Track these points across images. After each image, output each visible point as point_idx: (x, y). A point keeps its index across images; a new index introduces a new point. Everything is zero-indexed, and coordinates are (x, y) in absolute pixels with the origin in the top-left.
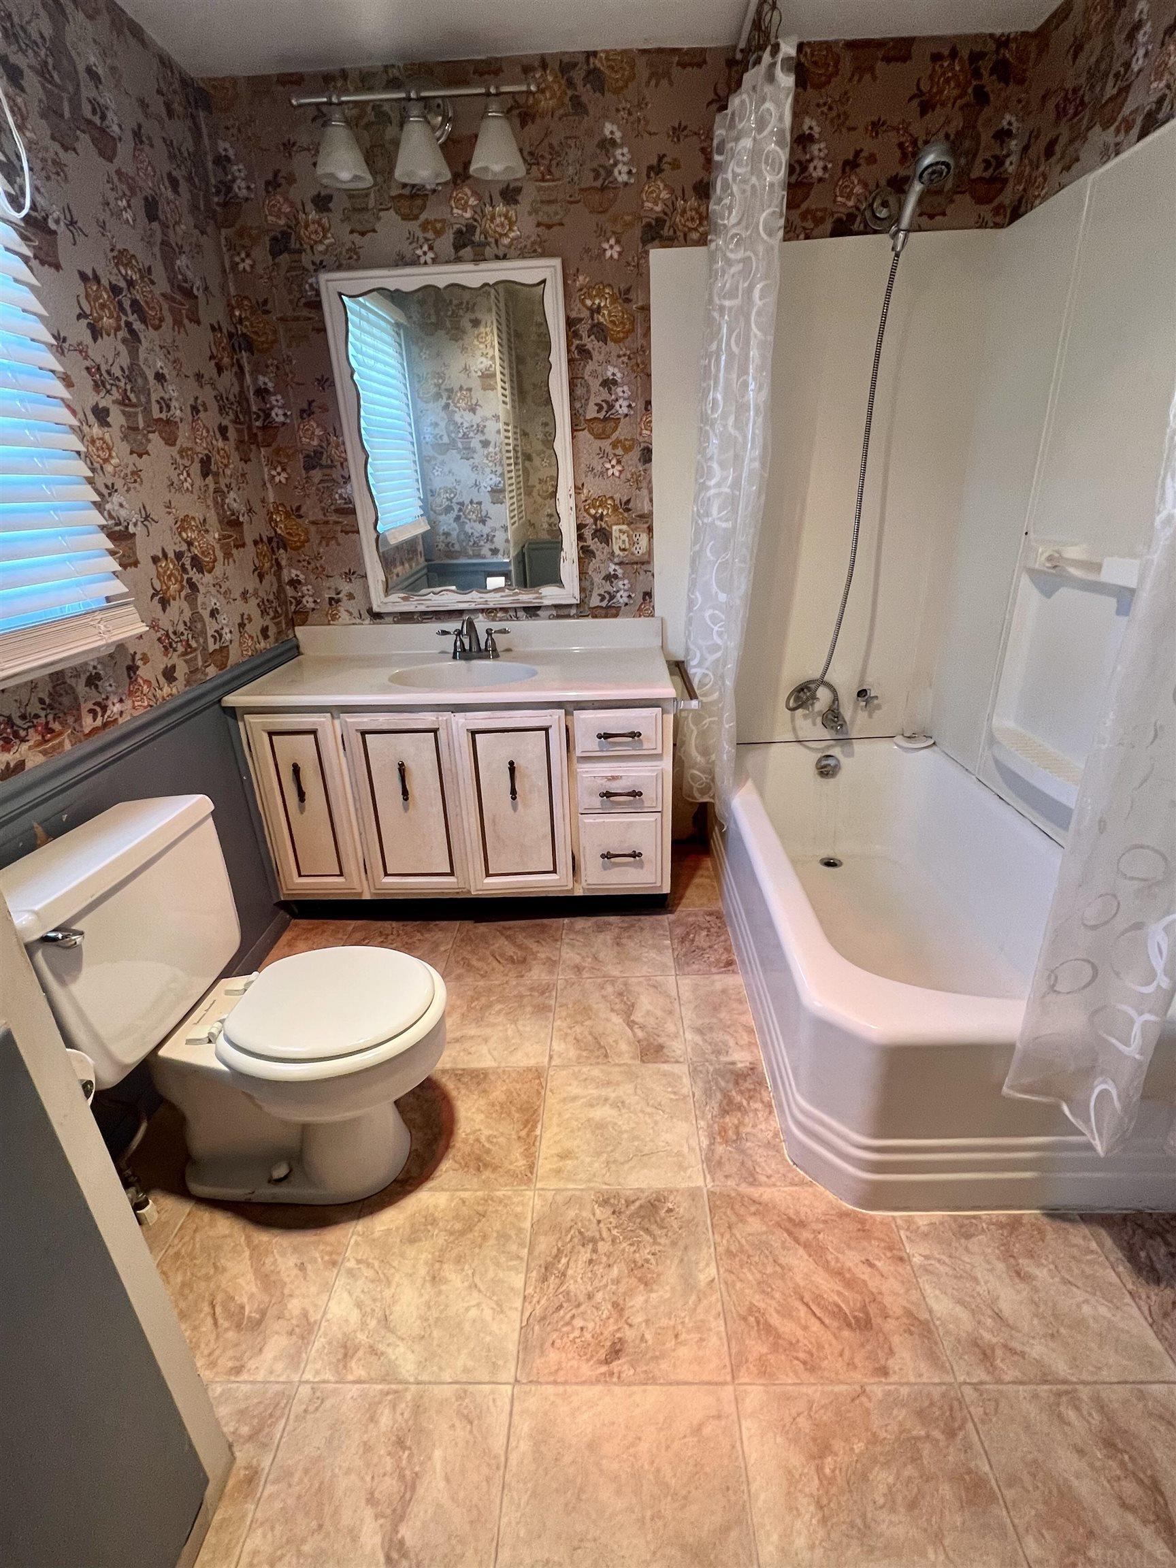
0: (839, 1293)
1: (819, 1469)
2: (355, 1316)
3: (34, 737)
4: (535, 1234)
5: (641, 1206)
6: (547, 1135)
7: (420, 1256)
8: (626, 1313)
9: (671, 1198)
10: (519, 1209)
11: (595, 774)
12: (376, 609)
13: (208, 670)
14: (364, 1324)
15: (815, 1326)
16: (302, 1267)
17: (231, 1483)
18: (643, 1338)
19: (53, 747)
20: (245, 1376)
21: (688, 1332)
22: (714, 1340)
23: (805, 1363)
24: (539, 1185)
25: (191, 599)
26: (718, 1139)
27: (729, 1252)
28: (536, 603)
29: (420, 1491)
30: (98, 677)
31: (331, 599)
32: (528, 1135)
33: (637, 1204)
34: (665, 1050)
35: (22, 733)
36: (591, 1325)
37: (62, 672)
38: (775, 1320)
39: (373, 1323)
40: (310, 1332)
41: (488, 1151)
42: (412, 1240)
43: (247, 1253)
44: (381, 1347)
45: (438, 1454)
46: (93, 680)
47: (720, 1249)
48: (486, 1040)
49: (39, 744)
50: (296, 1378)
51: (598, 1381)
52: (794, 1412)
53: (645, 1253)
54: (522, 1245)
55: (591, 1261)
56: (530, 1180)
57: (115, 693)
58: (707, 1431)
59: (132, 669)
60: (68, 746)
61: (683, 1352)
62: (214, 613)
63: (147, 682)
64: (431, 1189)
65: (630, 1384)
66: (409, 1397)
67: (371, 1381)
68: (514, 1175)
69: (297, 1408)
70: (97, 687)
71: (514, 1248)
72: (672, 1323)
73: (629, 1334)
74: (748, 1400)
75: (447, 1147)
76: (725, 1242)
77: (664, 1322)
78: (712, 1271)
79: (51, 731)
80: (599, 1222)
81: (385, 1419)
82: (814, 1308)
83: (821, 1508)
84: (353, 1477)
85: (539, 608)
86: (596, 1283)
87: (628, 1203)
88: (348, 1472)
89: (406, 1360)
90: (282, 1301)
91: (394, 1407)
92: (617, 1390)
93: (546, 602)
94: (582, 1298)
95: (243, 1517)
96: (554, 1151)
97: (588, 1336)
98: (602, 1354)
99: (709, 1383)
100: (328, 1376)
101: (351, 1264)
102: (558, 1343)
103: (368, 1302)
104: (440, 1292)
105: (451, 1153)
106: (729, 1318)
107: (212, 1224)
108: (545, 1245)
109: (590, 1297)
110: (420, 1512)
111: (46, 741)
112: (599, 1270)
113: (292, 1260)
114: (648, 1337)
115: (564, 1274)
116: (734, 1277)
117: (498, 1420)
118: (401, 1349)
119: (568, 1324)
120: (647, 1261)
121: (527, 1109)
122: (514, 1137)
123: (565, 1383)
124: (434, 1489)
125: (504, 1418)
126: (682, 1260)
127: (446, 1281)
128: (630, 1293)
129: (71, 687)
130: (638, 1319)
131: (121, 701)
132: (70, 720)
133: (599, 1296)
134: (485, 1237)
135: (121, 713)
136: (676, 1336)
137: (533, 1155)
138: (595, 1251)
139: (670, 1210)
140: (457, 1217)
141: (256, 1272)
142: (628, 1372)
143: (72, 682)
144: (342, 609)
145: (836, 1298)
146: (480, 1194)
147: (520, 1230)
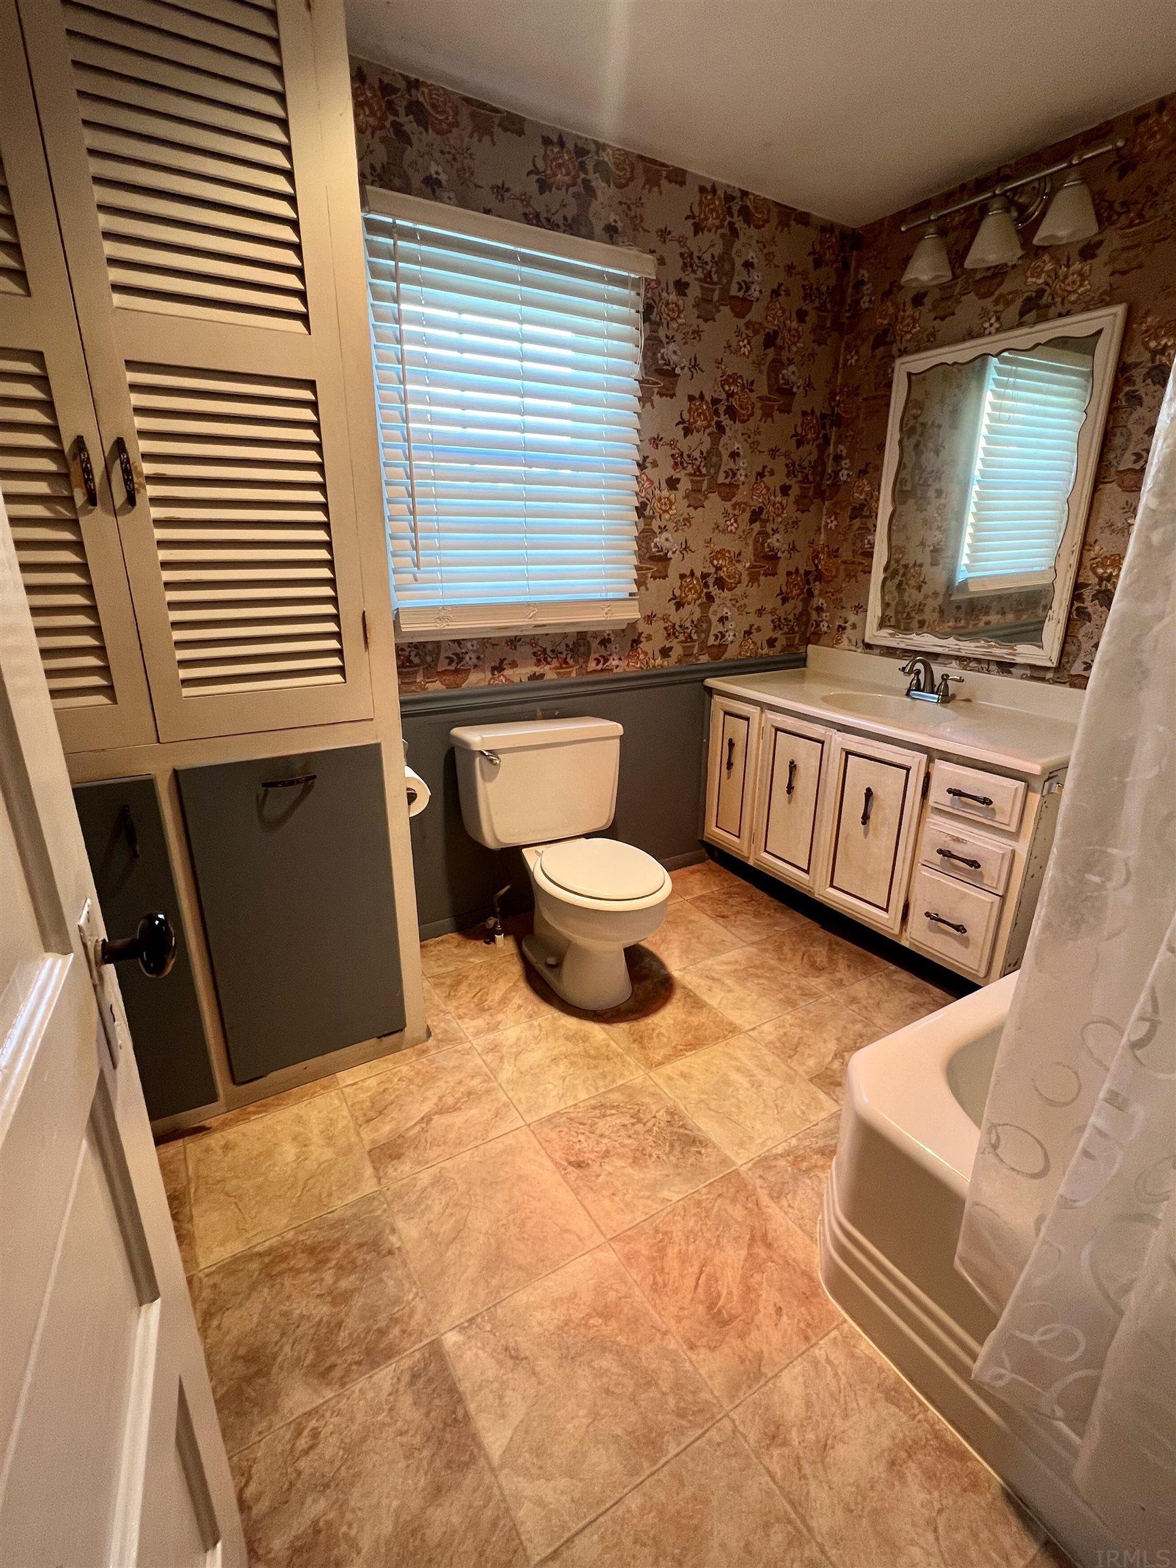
0: (730, 1293)
1: (589, 1316)
2: (512, 1041)
3: (555, 663)
4: (618, 1089)
5: (687, 1135)
6: (688, 1059)
7: (563, 1047)
8: (606, 1160)
9: (710, 1150)
10: (626, 1073)
11: (941, 829)
12: (867, 640)
13: (700, 657)
14: (511, 1047)
15: (690, 1282)
16: (519, 1007)
17: (419, 1046)
18: (598, 1176)
19: (564, 673)
20: (459, 1021)
21: (622, 1200)
22: (628, 1217)
23: (655, 1283)
24: (651, 1074)
25: (705, 607)
26: (791, 1158)
27: (699, 1204)
28: (1008, 658)
29: (455, 1114)
30: (609, 641)
31: (840, 626)
32: (681, 1050)
33: (687, 1132)
34: (838, 1088)
35: (549, 660)
36: (585, 1144)
37: (586, 632)
38: (672, 1252)
39: (514, 1049)
40: (493, 1030)
41: (651, 1038)
42: (567, 1039)
43: (511, 984)
44: (505, 1060)
45: (474, 1112)
46: (605, 642)
47: (696, 1196)
48: (730, 991)
49: (557, 668)
50: (471, 1038)
51: (556, 1163)
52: (615, 1286)
53: (655, 1152)
54: (605, 1086)
55: (624, 1125)
56: (651, 1068)
57: (616, 653)
58: (566, 1236)
59: (636, 642)
60: (574, 674)
61: (607, 1202)
62: (722, 620)
63: (646, 654)
64: (602, 1028)
65: (567, 1182)
66: (492, 1084)
67: (487, 1066)
68: (647, 1057)
69: (459, 1048)
70: (606, 647)
71: (601, 1083)
72: (620, 1188)
73: (595, 1167)
74: (602, 1253)
75: (636, 1019)
76: (704, 1197)
77: (618, 1184)
78: (676, 1198)
79: (567, 663)
80: (655, 1117)
81: (475, 1083)
82: (703, 1277)
83: (566, 1324)
84: (445, 1086)
85: (1013, 665)
86: (613, 1135)
87: (683, 1126)
88: (447, 1082)
89: (507, 1072)
90: (499, 1012)
91: (484, 1081)
92: (558, 1177)
93: (1019, 660)
94: (598, 1132)
95: (409, 1059)
96: (682, 1068)
97: (577, 1146)
98: (572, 1159)
99: (597, 1226)
100: (479, 1050)
101: (535, 1023)
102: (563, 1134)
103: (522, 1041)
104: (549, 1066)
105: (634, 1023)
106: (650, 1220)
107: (513, 965)
108: (616, 1097)
109: (602, 1136)
110: (445, 1120)
111: (561, 668)
112: (623, 1132)
113: (520, 1002)
114: (601, 1179)
115: (604, 1116)
116: (682, 1213)
117: (505, 1127)
118: (511, 1069)
119: (577, 1133)
120: (650, 1156)
121: (698, 1039)
122: (673, 1045)
123: (544, 1149)
124: (457, 1119)
125: (508, 1129)
126: (668, 1176)
127: (557, 1065)
128: (621, 1156)
129: (588, 642)
130: (608, 1168)
131: (620, 659)
132: (581, 661)
133: (605, 1141)
134: (596, 1067)
135: (617, 667)
136: (613, 1194)
137: (669, 1060)
138: (633, 1124)
139: (700, 1153)
140: (596, 1049)
141: (506, 993)
142: (572, 1177)
143: (590, 639)
144: (844, 636)
145: (724, 1292)
146: (620, 1050)
147: (614, 1081)
